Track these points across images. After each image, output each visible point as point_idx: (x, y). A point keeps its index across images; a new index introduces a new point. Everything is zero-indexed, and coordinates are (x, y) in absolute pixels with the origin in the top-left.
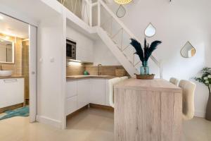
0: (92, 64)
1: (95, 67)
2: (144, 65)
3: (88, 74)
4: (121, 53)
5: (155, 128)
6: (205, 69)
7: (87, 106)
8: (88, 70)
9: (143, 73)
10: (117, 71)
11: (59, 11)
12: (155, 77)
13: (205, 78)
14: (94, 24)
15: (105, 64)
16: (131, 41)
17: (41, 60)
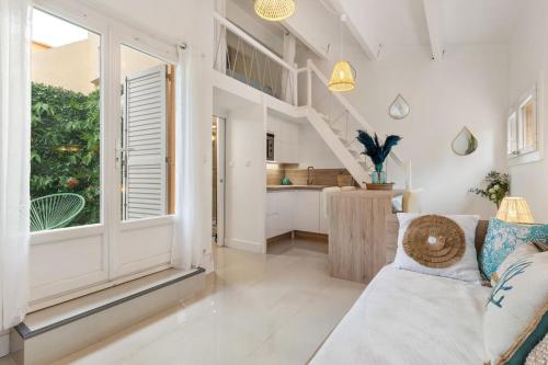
0: (297, 165)
1: (303, 171)
2: (378, 170)
3: (290, 183)
4: (346, 150)
5: (368, 234)
6: (493, 174)
7: (290, 233)
8: (290, 175)
9: (376, 181)
10: (340, 179)
11: (258, 101)
12: (394, 187)
13: (491, 190)
14: (301, 102)
15: (318, 166)
16: (357, 134)
17: (231, 164)
